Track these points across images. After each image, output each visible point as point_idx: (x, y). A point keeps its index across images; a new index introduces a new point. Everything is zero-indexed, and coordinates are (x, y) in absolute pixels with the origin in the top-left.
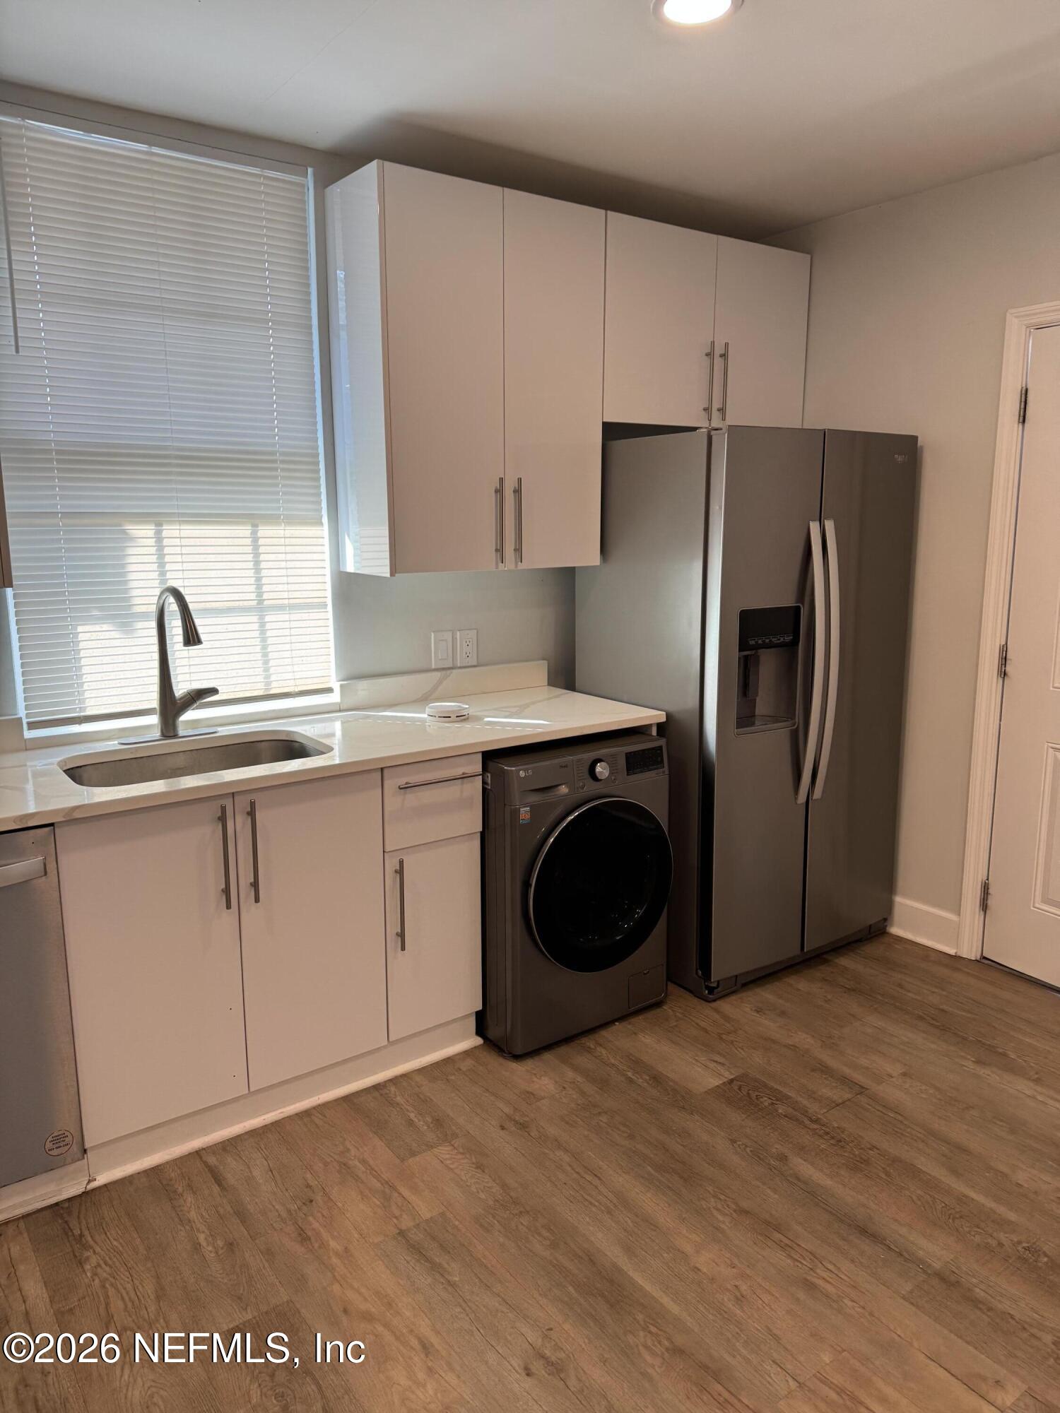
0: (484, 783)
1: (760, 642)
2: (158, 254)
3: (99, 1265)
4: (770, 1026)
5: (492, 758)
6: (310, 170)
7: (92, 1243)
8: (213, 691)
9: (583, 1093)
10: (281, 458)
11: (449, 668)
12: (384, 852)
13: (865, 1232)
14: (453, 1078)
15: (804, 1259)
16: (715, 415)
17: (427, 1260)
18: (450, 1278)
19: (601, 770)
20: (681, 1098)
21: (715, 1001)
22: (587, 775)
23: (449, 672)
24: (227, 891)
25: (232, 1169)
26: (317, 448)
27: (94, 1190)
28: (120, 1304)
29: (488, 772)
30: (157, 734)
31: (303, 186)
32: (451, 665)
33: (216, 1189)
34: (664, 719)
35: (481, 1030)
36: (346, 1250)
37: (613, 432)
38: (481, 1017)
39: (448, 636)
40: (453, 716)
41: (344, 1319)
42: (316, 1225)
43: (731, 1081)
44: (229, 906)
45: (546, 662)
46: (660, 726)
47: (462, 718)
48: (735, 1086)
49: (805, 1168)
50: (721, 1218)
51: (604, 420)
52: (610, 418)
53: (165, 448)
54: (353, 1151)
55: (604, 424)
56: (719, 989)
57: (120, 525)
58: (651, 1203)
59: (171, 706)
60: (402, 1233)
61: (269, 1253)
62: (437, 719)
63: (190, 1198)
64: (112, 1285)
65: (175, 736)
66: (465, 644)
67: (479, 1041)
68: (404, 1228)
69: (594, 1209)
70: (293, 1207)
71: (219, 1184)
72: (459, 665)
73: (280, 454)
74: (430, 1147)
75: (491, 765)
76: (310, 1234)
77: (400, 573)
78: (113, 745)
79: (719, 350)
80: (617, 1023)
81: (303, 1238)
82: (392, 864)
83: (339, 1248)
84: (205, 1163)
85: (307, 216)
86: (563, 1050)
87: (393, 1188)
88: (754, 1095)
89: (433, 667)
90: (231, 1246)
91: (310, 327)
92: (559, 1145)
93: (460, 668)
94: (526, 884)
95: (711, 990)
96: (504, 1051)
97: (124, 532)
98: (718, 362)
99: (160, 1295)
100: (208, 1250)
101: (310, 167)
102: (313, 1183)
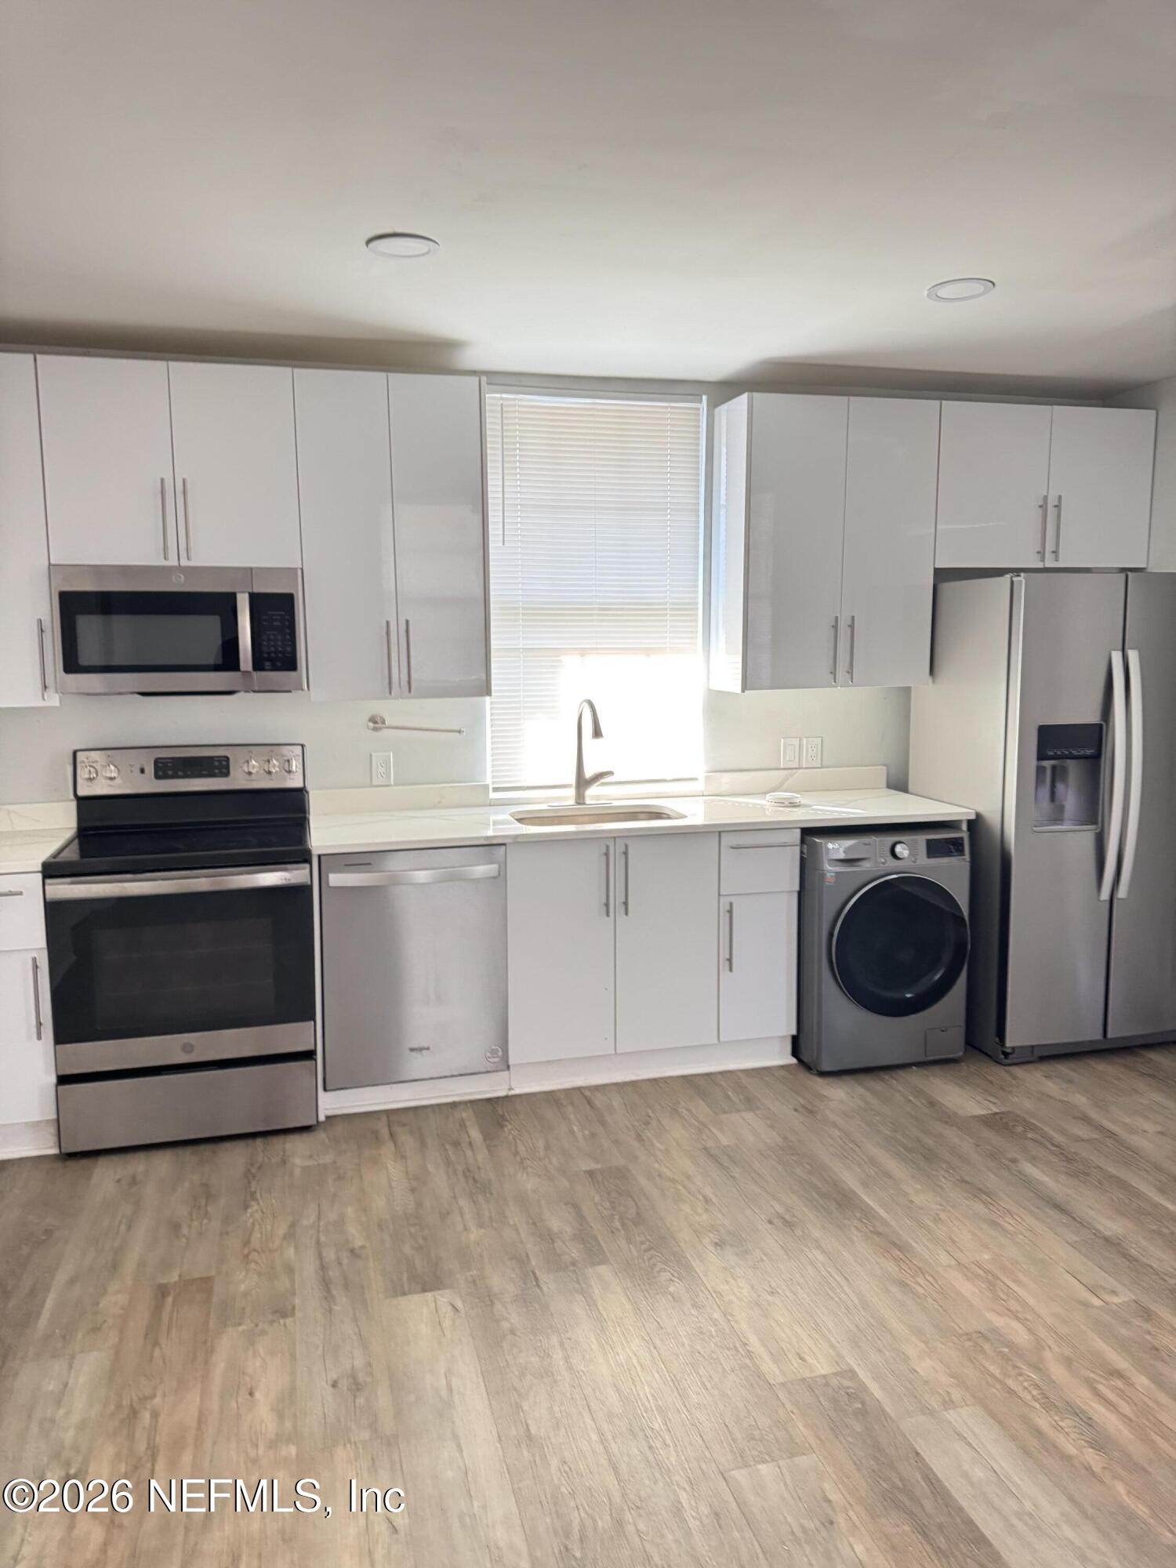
0: (802, 852)
1: (1059, 753)
2: (595, 459)
3: (512, 1129)
4: (1052, 1087)
5: (810, 833)
6: (704, 398)
7: (508, 1118)
8: (610, 773)
9: (866, 1102)
10: (671, 607)
11: (796, 768)
12: (719, 895)
13: (1059, 1208)
14: (767, 1079)
15: (999, 1211)
16: (1048, 555)
17: (719, 1163)
18: (732, 1174)
19: (902, 850)
20: (949, 1118)
21: (1010, 1065)
22: (888, 853)
23: (795, 771)
24: (607, 905)
25: (599, 1100)
26: (697, 598)
27: (513, 1096)
28: (524, 1149)
29: (805, 844)
30: (572, 802)
31: (698, 409)
32: (797, 766)
33: (588, 1107)
34: (973, 817)
35: (795, 1052)
36: (667, 1149)
37: (942, 575)
38: (795, 1040)
39: (796, 742)
40: (787, 803)
41: (657, 1179)
42: (649, 1134)
43: (996, 1114)
44: (608, 914)
45: (885, 768)
46: (970, 822)
47: (793, 805)
48: (997, 1117)
49: (1029, 1169)
50: (944, 1181)
51: (936, 567)
52: (940, 565)
53: (591, 603)
54: (683, 1104)
55: (936, 570)
56: (1014, 1056)
57: (558, 656)
58: (892, 1165)
59: (582, 783)
60: (705, 1148)
61: (616, 1142)
62: (773, 803)
63: (570, 1109)
64: (520, 1140)
65: (584, 804)
66: (810, 750)
67: (794, 1061)
68: (708, 1146)
69: (848, 1161)
70: (636, 1123)
71: (591, 1107)
72: (804, 766)
73: (670, 604)
74: (738, 1111)
75: (808, 838)
76: (644, 1138)
77: (750, 689)
78: (544, 807)
79: (1052, 502)
80: (914, 1068)
81: (639, 1138)
82: (724, 907)
83: (662, 1148)
84: (583, 1094)
85: (701, 430)
86: (861, 1077)
87: (706, 1126)
88: (1011, 1124)
89: (782, 766)
90: (593, 1135)
91: (698, 511)
92: (835, 1125)
93: (806, 768)
94: (831, 935)
95: (1006, 1055)
96: (811, 1069)
97: (560, 661)
98: (1051, 511)
99: (547, 1148)
100: (579, 1135)
101: (705, 394)
102: (651, 1114)
